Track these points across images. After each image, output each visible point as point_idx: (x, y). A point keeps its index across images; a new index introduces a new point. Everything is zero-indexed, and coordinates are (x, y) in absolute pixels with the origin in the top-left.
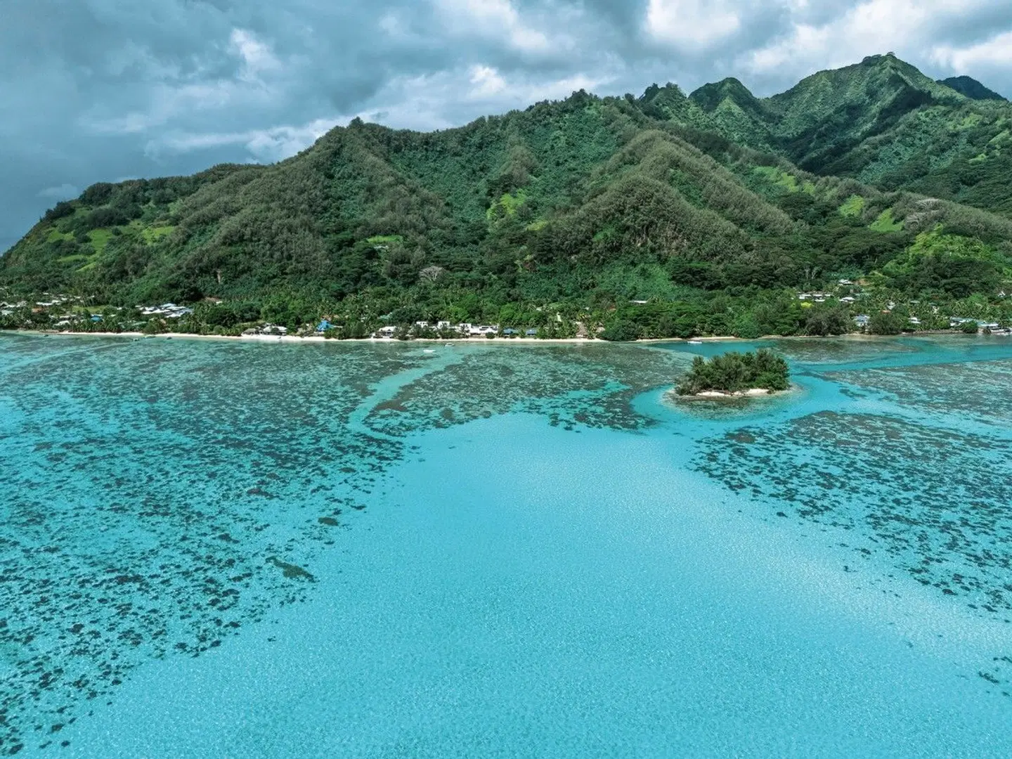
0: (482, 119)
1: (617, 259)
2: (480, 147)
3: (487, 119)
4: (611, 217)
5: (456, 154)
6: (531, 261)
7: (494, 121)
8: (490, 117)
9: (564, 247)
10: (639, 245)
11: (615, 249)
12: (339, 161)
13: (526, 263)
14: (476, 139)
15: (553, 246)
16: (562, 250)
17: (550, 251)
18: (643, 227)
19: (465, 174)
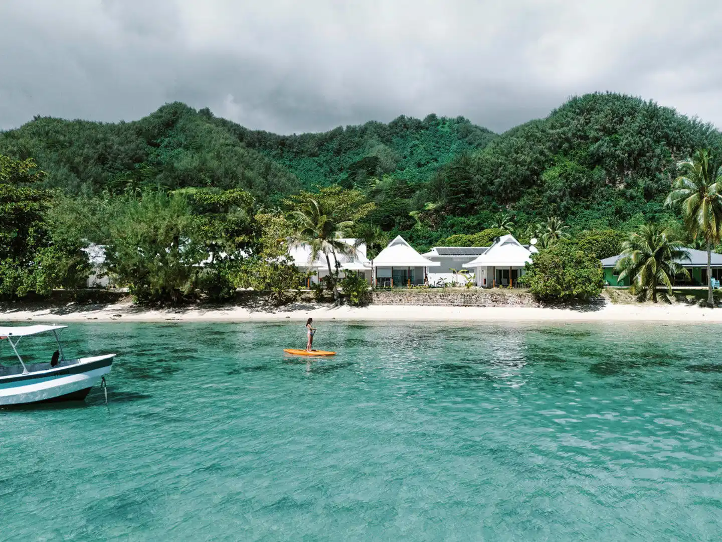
0: (340, 128)
1: (588, 207)
2: (338, 152)
3: (345, 129)
4: (566, 145)
5: (312, 155)
6: (437, 211)
7: (352, 131)
8: (348, 127)
9: (492, 188)
10: (622, 187)
11: (581, 193)
12: (171, 133)
13: (428, 214)
14: (334, 145)
15: (475, 187)
16: (490, 194)
17: (469, 193)
18: (629, 155)
19: (322, 171)
